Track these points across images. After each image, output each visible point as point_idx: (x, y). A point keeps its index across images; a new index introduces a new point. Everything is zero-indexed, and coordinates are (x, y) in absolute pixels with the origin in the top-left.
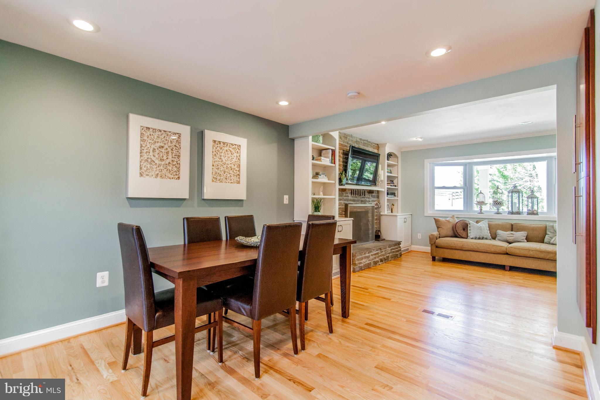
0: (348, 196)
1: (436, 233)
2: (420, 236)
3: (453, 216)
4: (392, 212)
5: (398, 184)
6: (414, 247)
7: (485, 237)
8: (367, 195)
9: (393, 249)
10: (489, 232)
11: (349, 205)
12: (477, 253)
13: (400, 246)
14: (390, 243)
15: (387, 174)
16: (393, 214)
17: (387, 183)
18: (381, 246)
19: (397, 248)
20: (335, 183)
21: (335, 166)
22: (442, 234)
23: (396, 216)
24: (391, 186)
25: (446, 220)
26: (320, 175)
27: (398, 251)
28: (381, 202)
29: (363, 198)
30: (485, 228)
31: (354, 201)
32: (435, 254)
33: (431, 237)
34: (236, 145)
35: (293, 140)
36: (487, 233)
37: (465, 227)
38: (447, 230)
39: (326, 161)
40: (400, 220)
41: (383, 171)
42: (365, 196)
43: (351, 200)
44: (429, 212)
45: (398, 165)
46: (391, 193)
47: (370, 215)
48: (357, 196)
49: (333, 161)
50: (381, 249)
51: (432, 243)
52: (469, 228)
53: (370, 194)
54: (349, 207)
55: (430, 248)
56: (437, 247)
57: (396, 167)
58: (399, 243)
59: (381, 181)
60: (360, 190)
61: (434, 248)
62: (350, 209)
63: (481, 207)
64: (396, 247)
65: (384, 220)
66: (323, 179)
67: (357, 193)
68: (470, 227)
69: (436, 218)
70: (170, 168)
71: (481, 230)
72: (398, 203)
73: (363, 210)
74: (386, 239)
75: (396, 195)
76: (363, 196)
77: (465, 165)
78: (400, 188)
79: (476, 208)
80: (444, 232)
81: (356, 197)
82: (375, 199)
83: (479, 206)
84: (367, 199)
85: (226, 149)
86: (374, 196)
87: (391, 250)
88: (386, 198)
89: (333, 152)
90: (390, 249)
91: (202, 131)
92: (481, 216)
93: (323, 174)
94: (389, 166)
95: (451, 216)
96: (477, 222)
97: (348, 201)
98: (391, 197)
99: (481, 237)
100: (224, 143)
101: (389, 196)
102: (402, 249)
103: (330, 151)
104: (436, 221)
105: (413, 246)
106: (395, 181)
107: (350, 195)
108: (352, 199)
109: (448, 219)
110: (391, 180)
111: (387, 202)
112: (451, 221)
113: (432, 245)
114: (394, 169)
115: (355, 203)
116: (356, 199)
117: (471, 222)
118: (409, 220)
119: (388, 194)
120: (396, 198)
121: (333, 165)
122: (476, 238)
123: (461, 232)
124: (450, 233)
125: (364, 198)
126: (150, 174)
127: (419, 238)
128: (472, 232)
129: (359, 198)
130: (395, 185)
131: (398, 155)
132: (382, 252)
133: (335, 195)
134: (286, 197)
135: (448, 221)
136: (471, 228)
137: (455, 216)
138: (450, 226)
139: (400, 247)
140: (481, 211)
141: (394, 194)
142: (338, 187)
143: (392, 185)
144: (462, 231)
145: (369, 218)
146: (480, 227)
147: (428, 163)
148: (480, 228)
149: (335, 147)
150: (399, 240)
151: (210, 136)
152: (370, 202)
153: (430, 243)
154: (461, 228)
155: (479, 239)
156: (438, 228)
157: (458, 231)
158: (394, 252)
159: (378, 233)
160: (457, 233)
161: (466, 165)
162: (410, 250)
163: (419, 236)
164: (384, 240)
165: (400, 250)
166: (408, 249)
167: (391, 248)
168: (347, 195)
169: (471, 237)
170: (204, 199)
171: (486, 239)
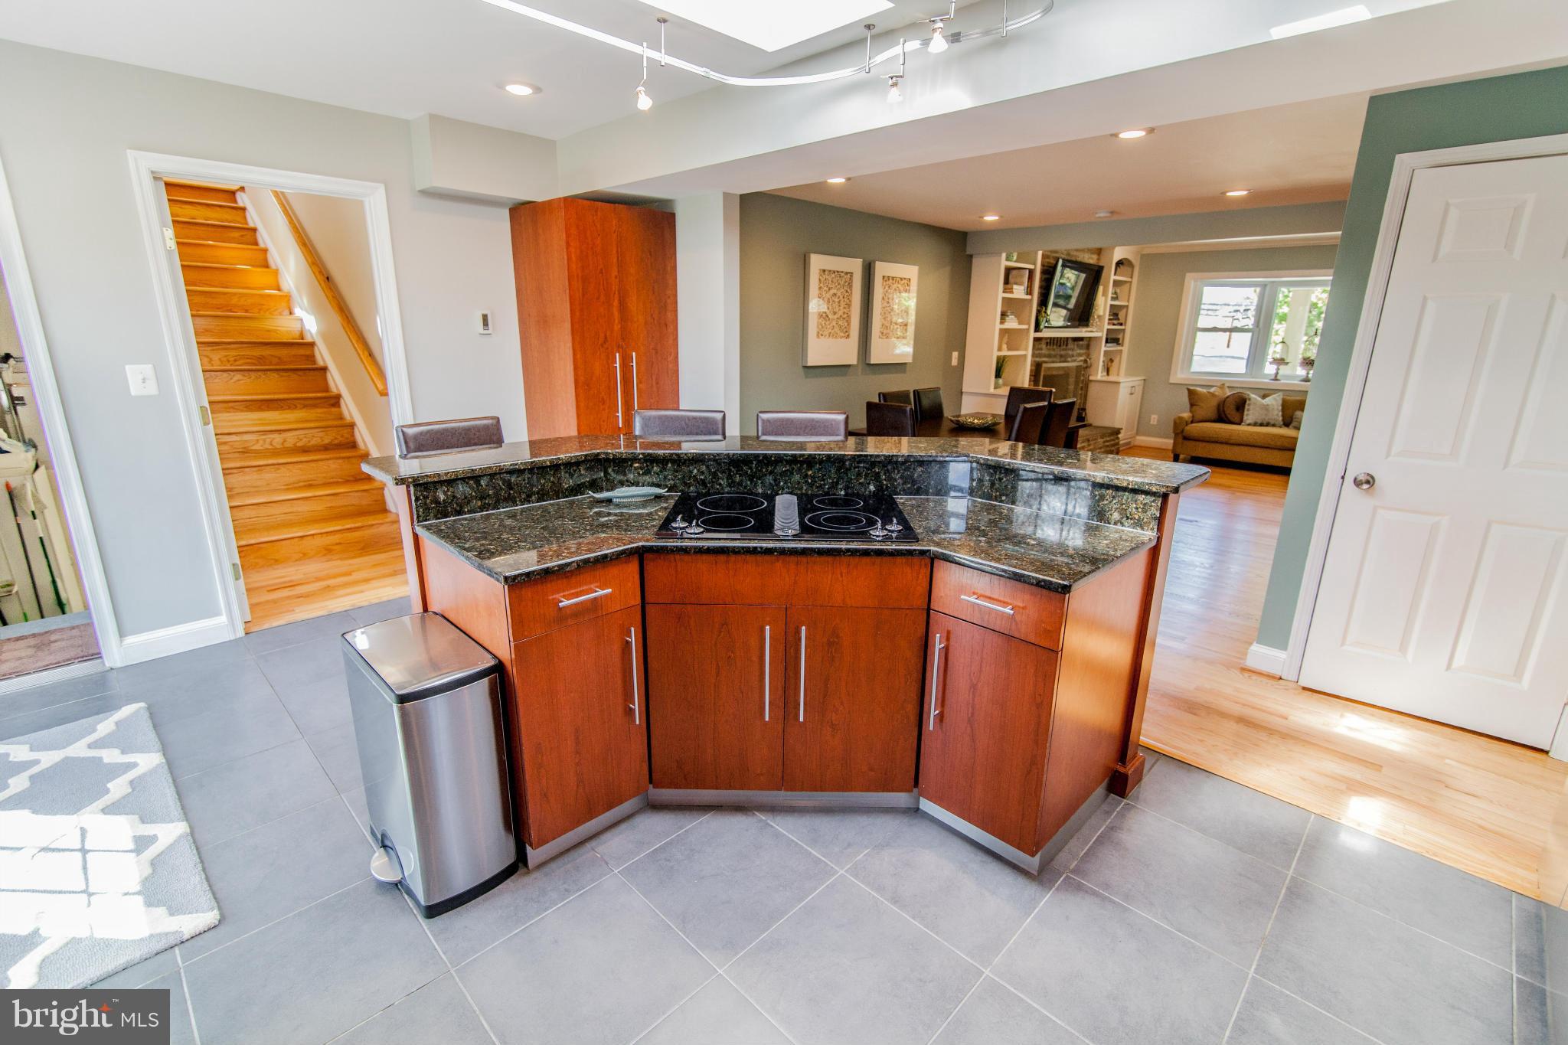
0: (1041, 349)
1: (1186, 415)
2: (1156, 420)
3: (1223, 384)
4: (1108, 374)
5: (1126, 320)
6: (1143, 440)
7: (1272, 422)
8: (1071, 345)
9: (1107, 441)
10: (1280, 413)
11: (1044, 365)
12: (1252, 449)
13: (1120, 436)
14: (1105, 431)
15: (1110, 302)
16: (1112, 378)
17: (1109, 319)
18: (1087, 435)
19: (1113, 440)
20: (1028, 330)
21: (1031, 300)
22: (1198, 417)
23: (1118, 383)
24: (1114, 324)
25: (1209, 392)
26: (1008, 316)
27: (1114, 445)
28: (1093, 356)
29: (1063, 350)
30: (1276, 407)
31: (1049, 356)
32: (1178, 451)
33: (1178, 421)
34: (905, 279)
35: (971, 256)
36: (1277, 415)
37: (1241, 404)
38: (1208, 409)
39: (1019, 292)
40: (1123, 392)
41: (1104, 298)
42: (1067, 345)
43: (1045, 356)
44: (1179, 376)
45: (1131, 282)
46: (1113, 339)
47: (1072, 380)
48: (1055, 347)
49: (1029, 292)
50: (1089, 441)
51: (1179, 431)
52: (1246, 407)
53: (1076, 343)
54: (1043, 369)
55: (1172, 441)
56: (1186, 438)
57: (1128, 285)
58: (1117, 431)
59: (1099, 317)
60: (1061, 338)
61: (1180, 440)
62: (1045, 371)
63: (1278, 369)
64: (1112, 438)
65: (1093, 391)
66: (1012, 323)
67: (1055, 342)
68: (1249, 405)
69: (1192, 388)
70: (841, 323)
71: (1267, 410)
72: (1121, 358)
73: (1061, 372)
74: (1094, 425)
75: (1120, 342)
76: (1064, 347)
77: (1264, 286)
78: (1128, 327)
79: (1270, 369)
80: (1201, 413)
81: (1054, 350)
82: (1082, 351)
83: (1276, 367)
84: (1070, 352)
85: (895, 286)
86: (1082, 345)
87: (1104, 442)
88: (1103, 348)
89: (1031, 272)
90: (1102, 440)
91: (870, 264)
92: (1275, 385)
93: (1012, 314)
94: (1116, 283)
95: (1219, 385)
96: (1264, 397)
97: (1040, 357)
98: (1112, 347)
99: (1265, 423)
100: (893, 278)
101: (1108, 345)
102: (1121, 442)
103: (1027, 271)
104: (1192, 394)
105: (1138, 438)
106: (1121, 315)
107: (1044, 346)
108: (1047, 352)
109: (1212, 390)
110: (1115, 314)
111: (1104, 356)
112: (1217, 393)
113: (1176, 434)
114: (1122, 291)
115: (1051, 360)
116: (1053, 353)
117: (1253, 396)
118: (1139, 390)
119: (1107, 342)
120: (1119, 348)
121: (1029, 297)
122: (1255, 424)
123: (1231, 412)
124: (1212, 413)
125: (1066, 350)
126: (824, 333)
127: (1151, 423)
128: (1250, 416)
129: (1057, 351)
130: (1121, 321)
131: (1133, 261)
132: (1089, 445)
133: (1026, 349)
134: (955, 354)
135: (1213, 395)
136: (1251, 407)
137: (1227, 385)
138: (1214, 403)
139: (1118, 438)
140: (1276, 376)
141: (1116, 341)
142: (1032, 334)
143: (1115, 322)
144: (1234, 412)
145: (1070, 387)
146: (1268, 405)
147: (1191, 280)
148: (1266, 408)
149: (1035, 264)
150: (1117, 426)
151: (882, 269)
152: (1073, 356)
153: (1174, 432)
154: (1233, 407)
155: (1261, 425)
156: (1192, 405)
157: (1227, 412)
158: (1108, 446)
159: (1082, 413)
160: (1225, 415)
161: (1266, 285)
162: (1132, 444)
163: (1154, 419)
164: (1090, 425)
165: (1118, 444)
166: (1129, 443)
167: (1105, 439)
168: (1040, 346)
169: (1248, 422)
170: (869, 365)
171: (1274, 425)
